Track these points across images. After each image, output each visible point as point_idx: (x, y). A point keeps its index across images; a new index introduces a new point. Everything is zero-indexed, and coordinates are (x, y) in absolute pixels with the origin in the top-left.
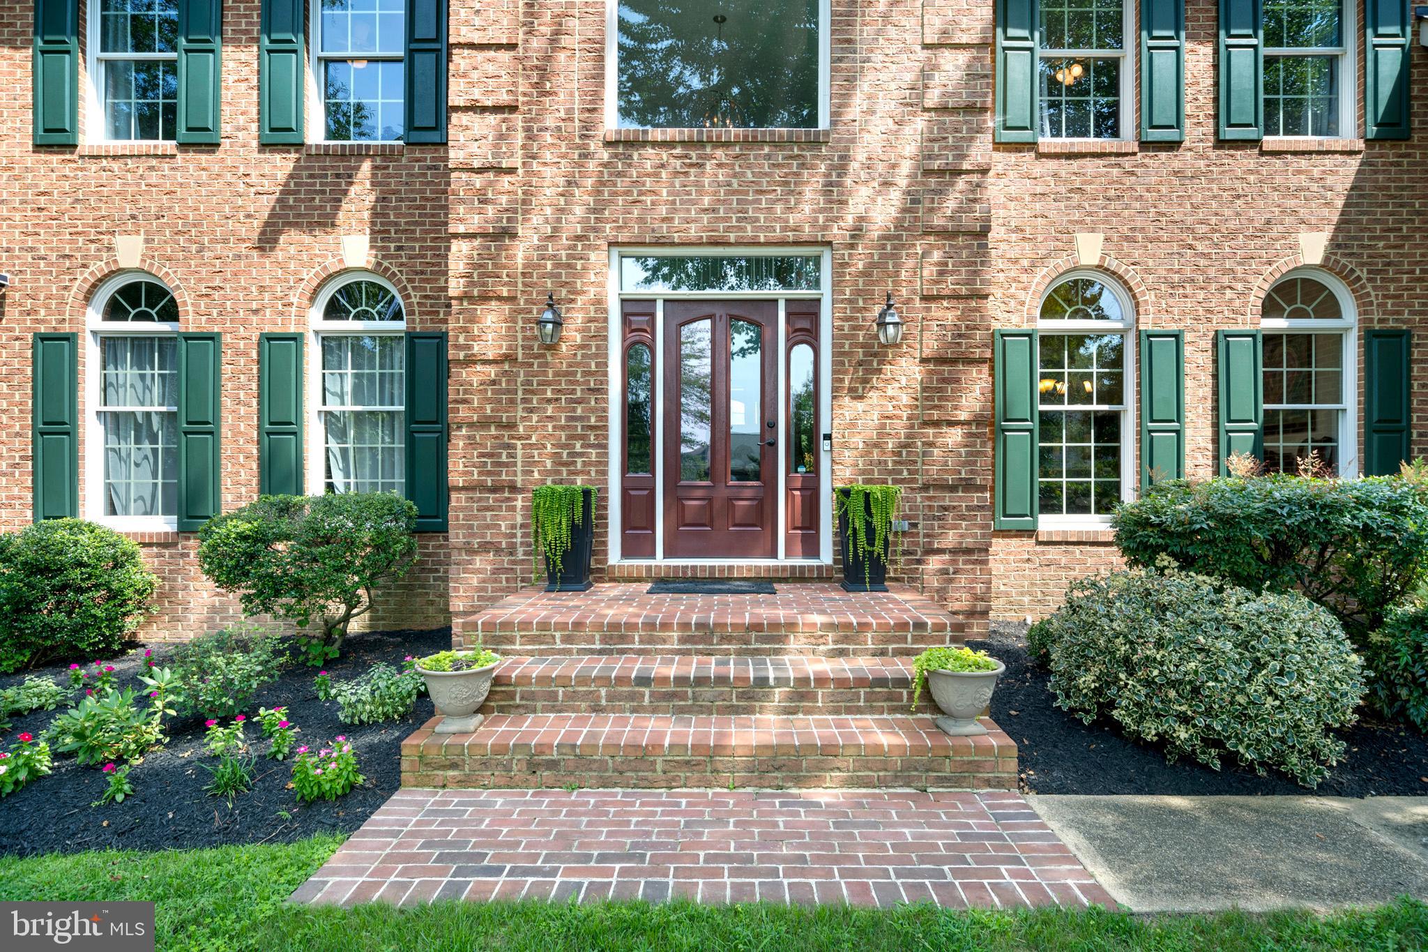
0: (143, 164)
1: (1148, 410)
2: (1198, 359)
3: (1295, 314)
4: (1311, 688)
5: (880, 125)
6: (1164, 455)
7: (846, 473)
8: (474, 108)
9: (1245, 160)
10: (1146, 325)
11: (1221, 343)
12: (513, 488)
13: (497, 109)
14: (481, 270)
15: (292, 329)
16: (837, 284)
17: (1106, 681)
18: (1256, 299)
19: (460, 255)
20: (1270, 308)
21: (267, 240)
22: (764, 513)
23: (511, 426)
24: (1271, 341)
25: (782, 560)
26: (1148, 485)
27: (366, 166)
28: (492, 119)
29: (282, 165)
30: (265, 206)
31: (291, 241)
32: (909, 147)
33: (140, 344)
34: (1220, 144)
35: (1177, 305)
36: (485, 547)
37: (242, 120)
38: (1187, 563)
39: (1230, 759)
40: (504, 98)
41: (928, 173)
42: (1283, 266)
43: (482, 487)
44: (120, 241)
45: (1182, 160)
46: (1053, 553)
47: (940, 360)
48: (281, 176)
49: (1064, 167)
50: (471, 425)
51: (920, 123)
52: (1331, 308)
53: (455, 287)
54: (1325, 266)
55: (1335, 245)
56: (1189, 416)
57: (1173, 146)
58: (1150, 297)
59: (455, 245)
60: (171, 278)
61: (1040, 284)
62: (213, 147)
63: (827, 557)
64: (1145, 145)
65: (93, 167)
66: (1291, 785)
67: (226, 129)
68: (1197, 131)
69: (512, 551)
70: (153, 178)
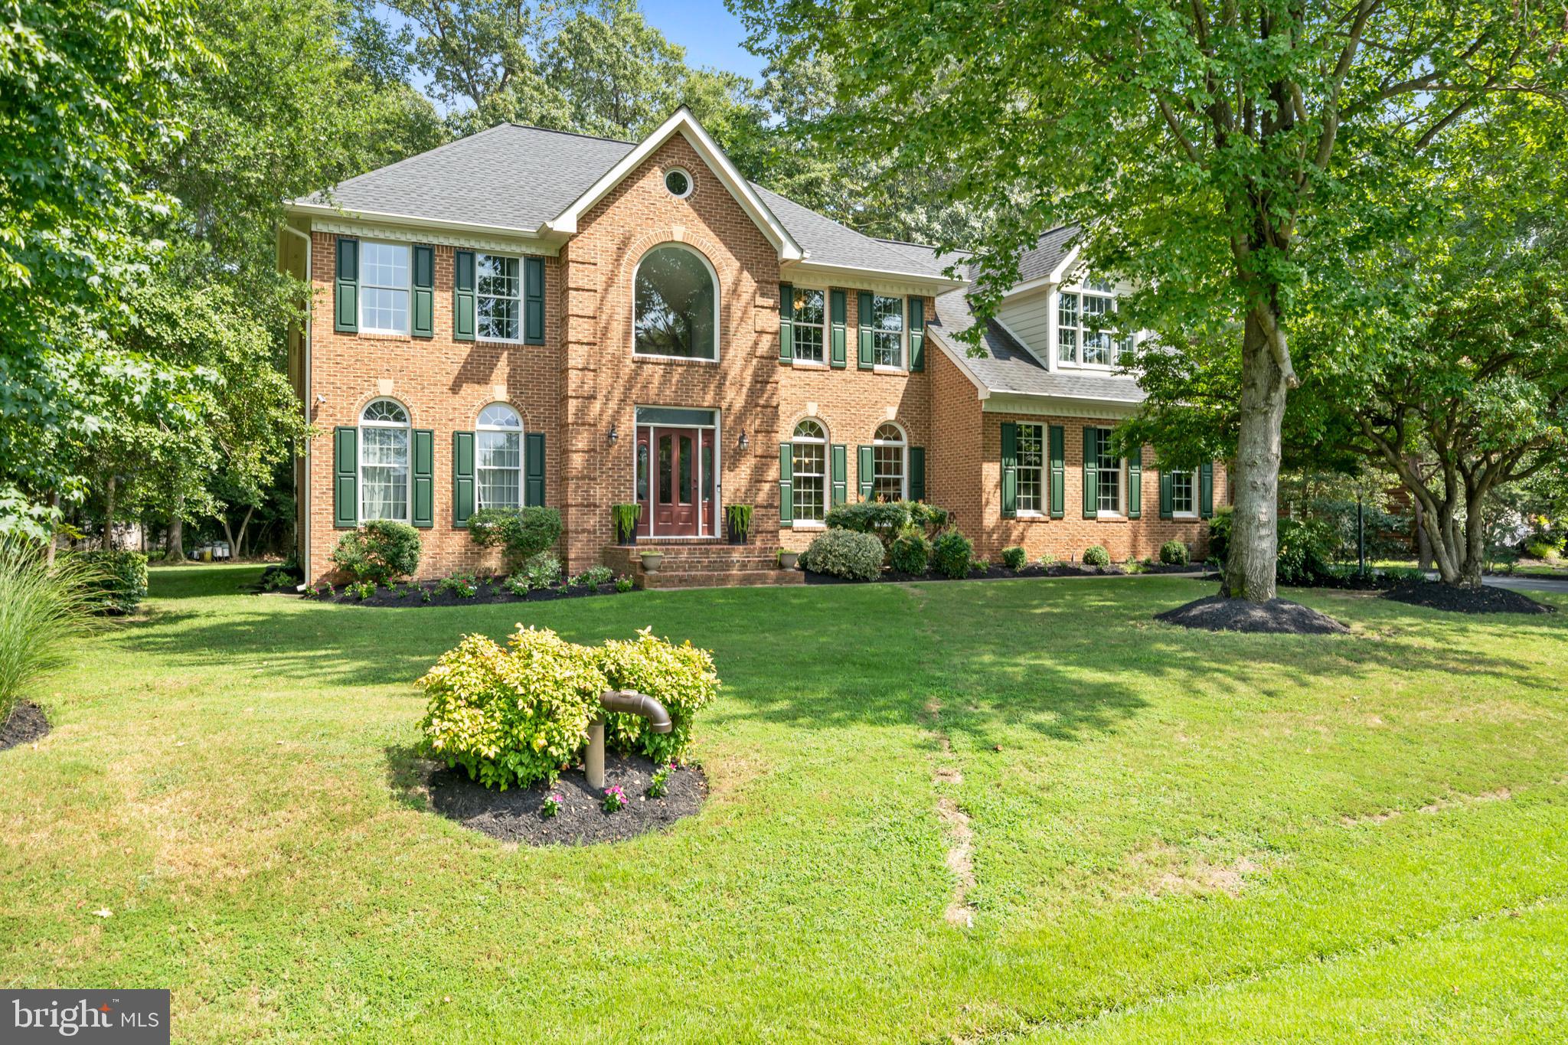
0: (393, 344)
1: (834, 477)
2: (852, 456)
3: (888, 439)
4: (872, 555)
5: (739, 363)
6: (839, 495)
7: (726, 501)
8: (578, 343)
9: (868, 376)
10: (833, 442)
11: (859, 449)
12: (595, 506)
13: (588, 344)
14: (582, 412)
15: (469, 429)
16: (723, 425)
17: (825, 558)
18: (872, 433)
19: (572, 405)
20: (877, 436)
21: (455, 388)
22: (692, 517)
23: (594, 479)
24: (878, 450)
25: (701, 536)
26: (834, 504)
27: (505, 354)
28: (586, 348)
29: (465, 350)
30: (455, 369)
31: (467, 389)
32: (750, 371)
33: (383, 433)
34: (859, 369)
35: (845, 434)
36: (584, 531)
37: (444, 327)
38: (845, 527)
39: (855, 575)
40: (591, 339)
41: (757, 382)
42: (881, 420)
43: (582, 505)
44: (381, 382)
45: (845, 374)
46: (799, 536)
47: (762, 457)
48: (465, 355)
49: (804, 374)
50: (578, 478)
51: (755, 361)
52: (898, 438)
53: (571, 419)
54: (897, 420)
55: (900, 413)
56: (849, 480)
57: (842, 369)
58: (834, 430)
59: (571, 401)
60: (409, 400)
61: (794, 422)
62: (429, 339)
63: (718, 534)
64: (832, 368)
65: (367, 343)
66: (866, 580)
67: (436, 330)
68: (851, 363)
69: (595, 532)
70: (398, 351)
